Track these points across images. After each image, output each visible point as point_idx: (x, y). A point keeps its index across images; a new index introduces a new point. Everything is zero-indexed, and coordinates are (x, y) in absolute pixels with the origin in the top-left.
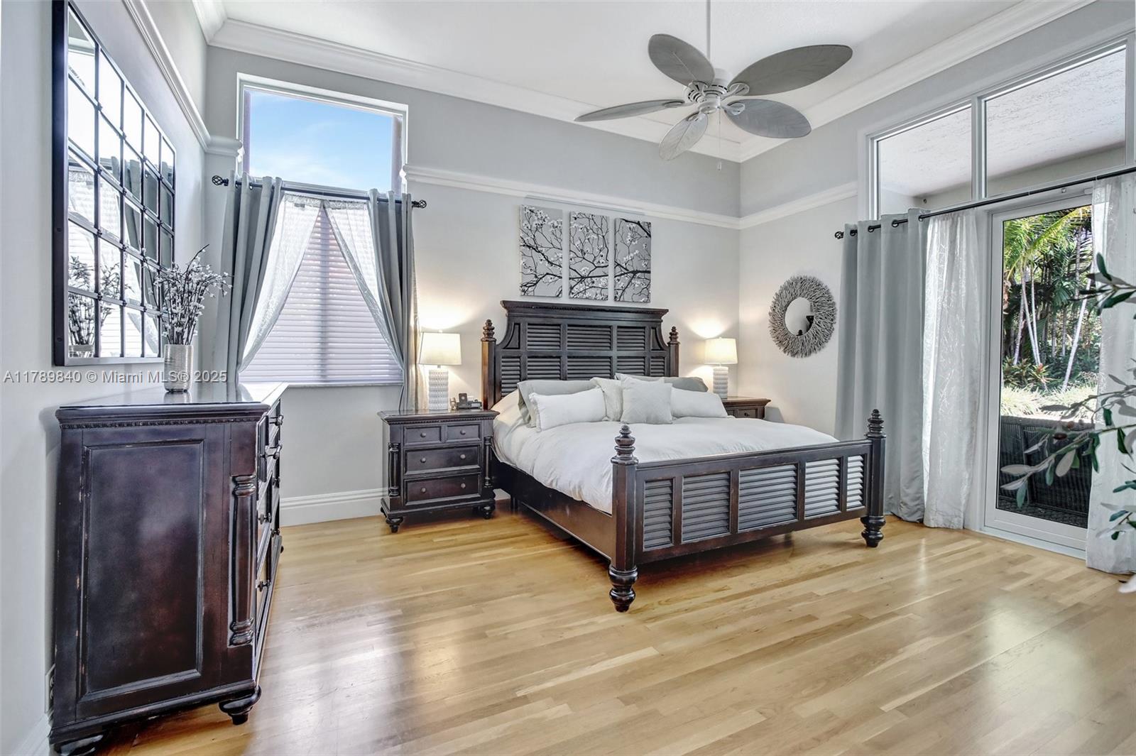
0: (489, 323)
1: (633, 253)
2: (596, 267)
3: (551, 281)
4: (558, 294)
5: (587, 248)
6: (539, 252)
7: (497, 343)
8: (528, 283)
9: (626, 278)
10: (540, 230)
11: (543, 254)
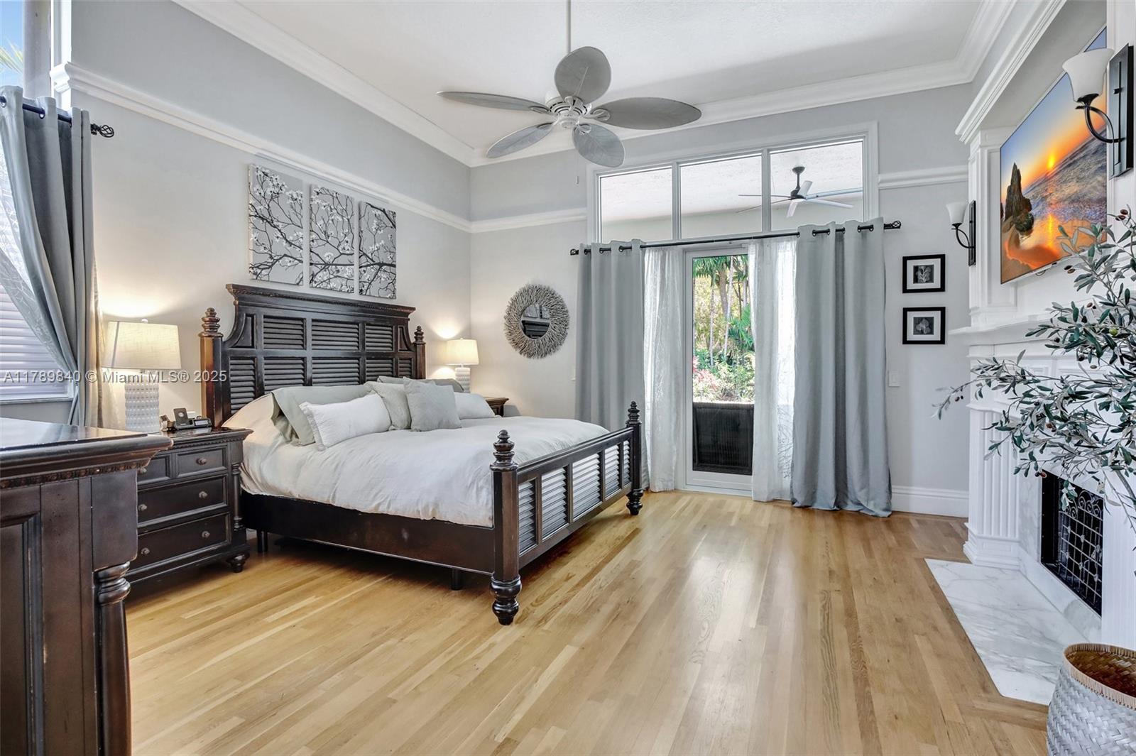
0: (212, 312)
1: (379, 243)
2: (341, 254)
3: (289, 264)
4: (297, 281)
5: (331, 231)
6: (275, 227)
7: (224, 339)
8: (261, 264)
9: (373, 270)
10: (276, 200)
11: (280, 231)
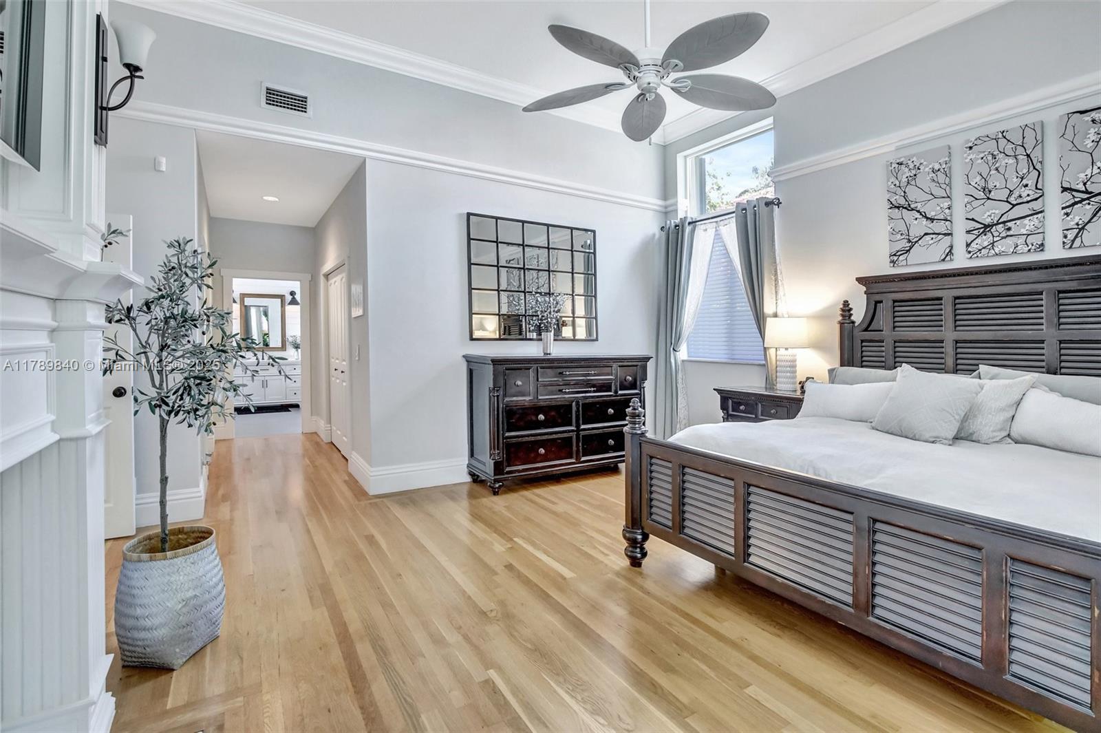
0: (846, 303)
2: (1014, 206)
3: (931, 242)
6: (913, 210)
7: (856, 325)
8: (898, 252)
10: (913, 183)
11: (918, 211)
